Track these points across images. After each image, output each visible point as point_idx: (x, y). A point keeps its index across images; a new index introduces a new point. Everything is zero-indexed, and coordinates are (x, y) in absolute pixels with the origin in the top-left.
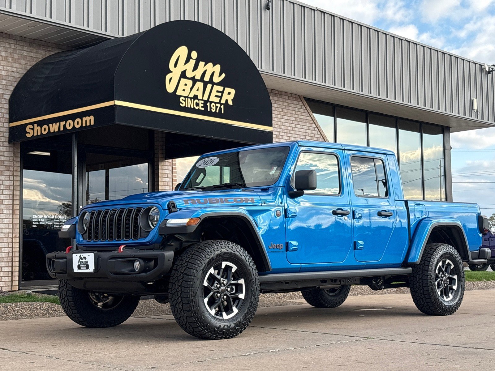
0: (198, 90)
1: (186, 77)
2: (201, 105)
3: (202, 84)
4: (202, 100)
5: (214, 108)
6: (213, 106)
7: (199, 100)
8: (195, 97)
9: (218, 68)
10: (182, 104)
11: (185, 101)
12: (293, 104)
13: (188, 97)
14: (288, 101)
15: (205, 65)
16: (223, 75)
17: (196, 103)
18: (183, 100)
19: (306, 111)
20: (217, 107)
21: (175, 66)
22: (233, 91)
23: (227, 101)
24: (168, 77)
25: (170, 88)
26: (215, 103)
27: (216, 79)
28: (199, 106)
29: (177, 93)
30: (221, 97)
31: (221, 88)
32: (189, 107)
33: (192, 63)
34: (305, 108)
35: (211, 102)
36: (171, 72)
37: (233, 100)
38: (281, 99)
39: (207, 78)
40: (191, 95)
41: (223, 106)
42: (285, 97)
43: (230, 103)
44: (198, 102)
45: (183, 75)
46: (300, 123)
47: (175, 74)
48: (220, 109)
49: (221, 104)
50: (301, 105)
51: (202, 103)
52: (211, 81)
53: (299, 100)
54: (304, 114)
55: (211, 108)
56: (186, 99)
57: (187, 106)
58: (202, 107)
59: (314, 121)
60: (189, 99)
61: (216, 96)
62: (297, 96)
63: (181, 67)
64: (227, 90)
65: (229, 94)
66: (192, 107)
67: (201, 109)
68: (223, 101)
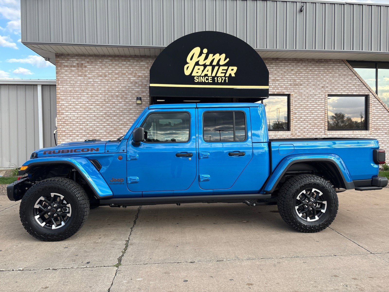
0: (208, 71)
1: (199, 65)
2: (210, 79)
3: (211, 67)
4: (211, 76)
5: (221, 80)
6: (220, 79)
7: (208, 77)
8: (206, 75)
9: (223, 56)
10: (196, 80)
11: (198, 79)
12: (337, 66)
13: (200, 76)
14: (333, 65)
15: (213, 56)
16: (228, 60)
17: (207, 78)
18: (196, 78)
19: (349, 69)
20: (222, 79)
21: (191, 59)
22: (235, 68)
23: (230, 74)
24: (186, 67)
25: (187, 73)
26: (221, 77)
27: (222, 62)
28: (208, 80)
29: (193, 75)
30: (226, 73)
31: (226, 68)
32: (201, 81)
33: (204, 56)
34: (347, 67)
35: (218, 77)
36: (188, 63)
37: (235, 74)
38: (327, 64)
39: (215, 63)
40: (203, 75)
41: (227, 78)
42: (330, 62)
43: (233, 75)
44: (208, 78)
45: (197, 64)
46: (343, 77)
47: (191, 64)
48: (225, 80)
49: (226, 77)
50: (345, 66)
51: (210, 78)
52: (218, 64)
53: (343, 62)
54: (347, 71)
55: (217, 80)
56: (199, 77)
57: (199, 81)
58: (210, 80)
59: (355, 74)
60: (201, 77)
61: (222, 73)
62: (341, 61)
63: (195, 59)
64: (231, 68)
65: (232, 71)
66: (203, 81)
67: (210, 81)
68: (227, 75)
